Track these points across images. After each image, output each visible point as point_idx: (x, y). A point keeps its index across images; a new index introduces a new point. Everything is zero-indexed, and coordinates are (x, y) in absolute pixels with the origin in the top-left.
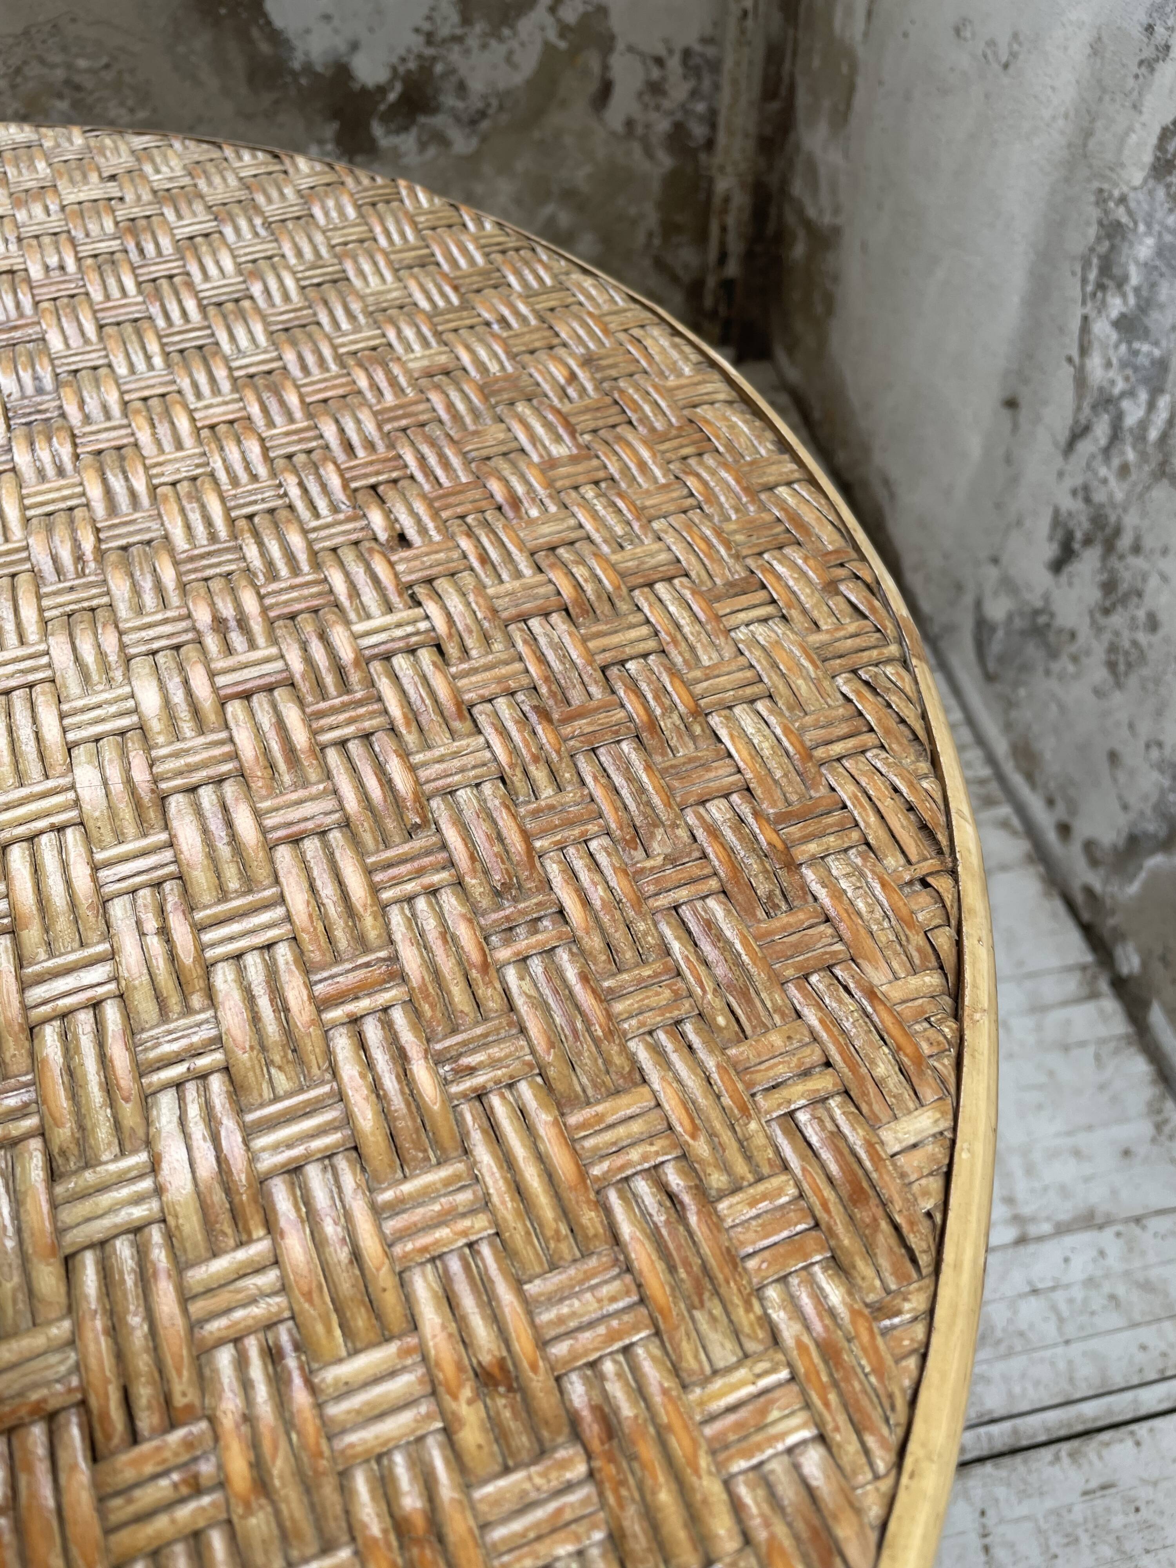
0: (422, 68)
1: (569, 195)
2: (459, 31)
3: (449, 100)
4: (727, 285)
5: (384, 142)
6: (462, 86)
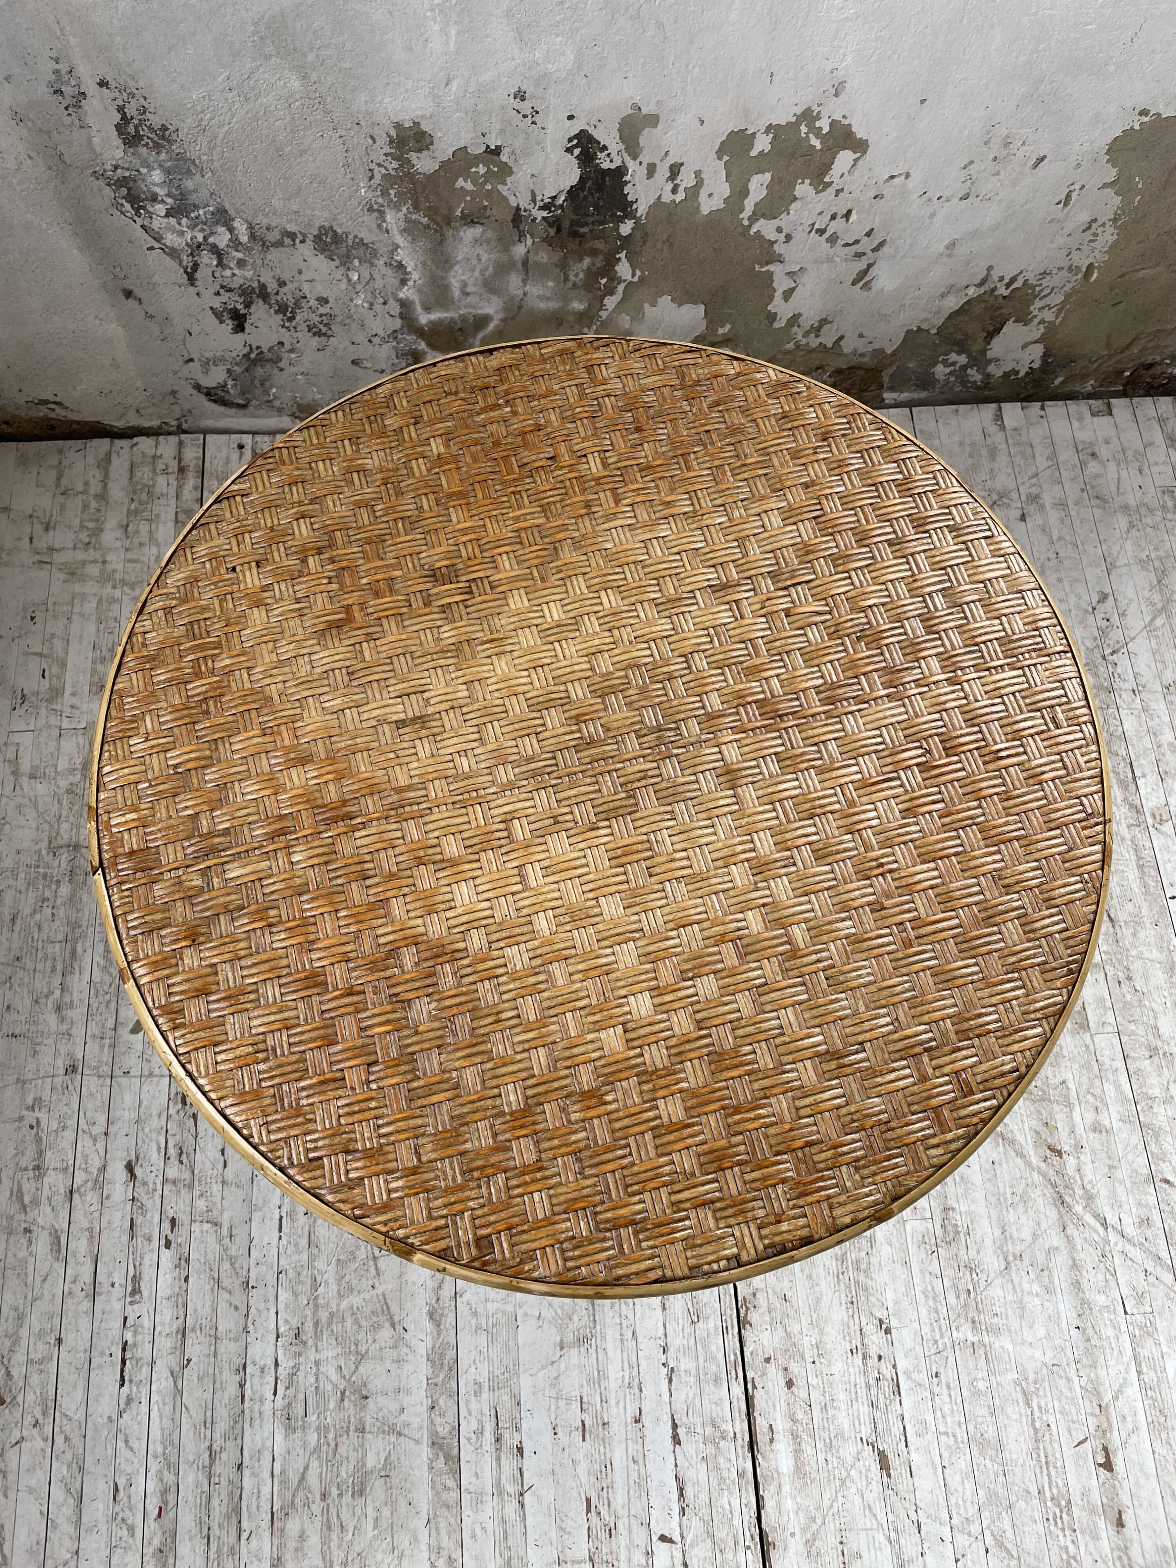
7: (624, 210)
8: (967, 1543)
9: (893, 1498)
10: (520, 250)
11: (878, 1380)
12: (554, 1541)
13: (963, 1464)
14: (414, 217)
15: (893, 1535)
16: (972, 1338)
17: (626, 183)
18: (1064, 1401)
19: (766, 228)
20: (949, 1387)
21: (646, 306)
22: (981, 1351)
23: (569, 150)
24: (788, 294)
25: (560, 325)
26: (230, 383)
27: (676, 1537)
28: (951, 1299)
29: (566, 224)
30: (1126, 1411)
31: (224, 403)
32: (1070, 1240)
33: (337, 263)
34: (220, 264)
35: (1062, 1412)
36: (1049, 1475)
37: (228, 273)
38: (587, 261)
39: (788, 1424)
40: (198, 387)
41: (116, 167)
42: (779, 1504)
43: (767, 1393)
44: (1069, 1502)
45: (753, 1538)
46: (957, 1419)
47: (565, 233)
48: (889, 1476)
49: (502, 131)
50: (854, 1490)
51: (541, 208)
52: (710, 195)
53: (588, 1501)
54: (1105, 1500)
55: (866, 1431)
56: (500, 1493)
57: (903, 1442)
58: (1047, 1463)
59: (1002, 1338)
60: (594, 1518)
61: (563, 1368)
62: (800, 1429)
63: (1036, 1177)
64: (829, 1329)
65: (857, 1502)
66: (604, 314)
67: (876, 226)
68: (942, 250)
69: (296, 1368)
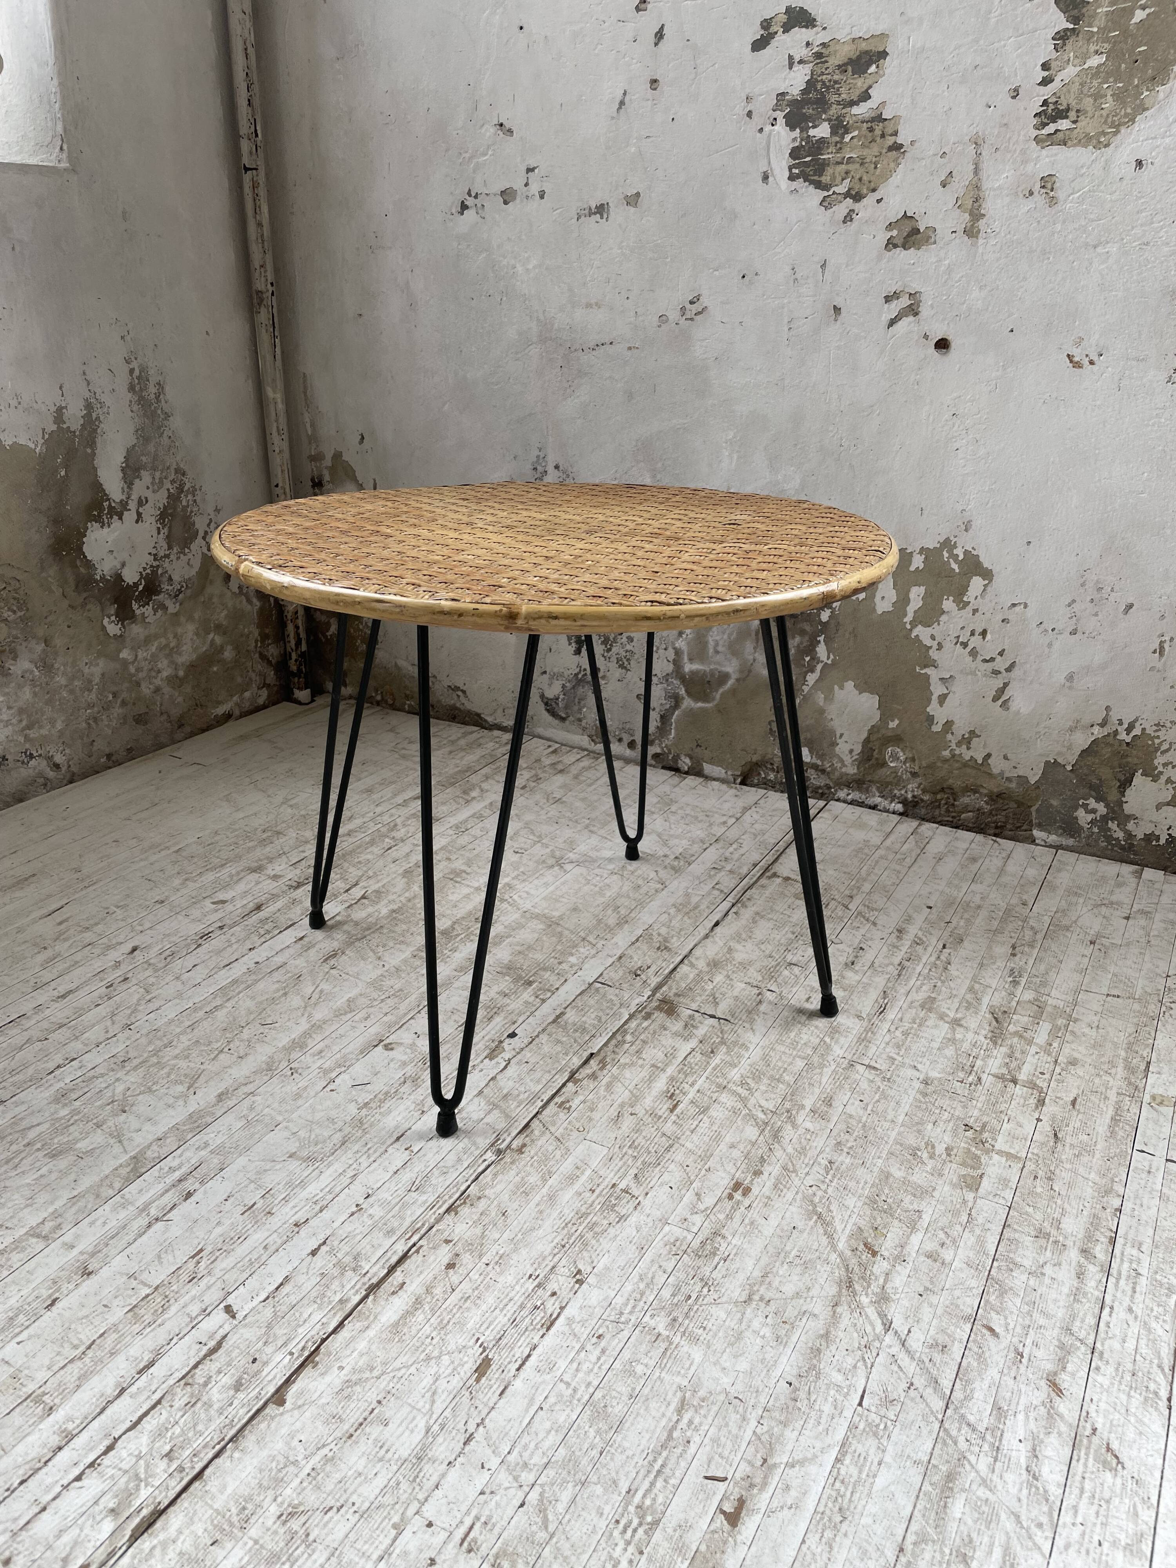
0: (152, 571)
1: (218, 627)
2: (167, 553)
3: (165, 587)
4: (302, 655)
5: (138, 612)
6: (170, 579)
8: (507, 1485)
9: (466, 1400)
11: (536, 1308)
12: (144, 1261)
13: (563, 1417)
15: (436, 1427)
16: (661, 1328)
18: (724, 1431)
19: (922, 633)
20: (603, 1351)
21: (836, 687)
22: (664, 1345)
24: (942, 699)
26: (562, 697)
27: (239, 1316)
28: (666, 1293)
30: (795, 1483)
32: (835, 1317)
35: (715, 1441)
36: (652, 1484)
39: (421, 1291)
40: (542, 696)
42: (353, 1339)
43: (423, 1262)
44: (656, 1523)
45: (303, 1349)
46: (591, 1378)
48: (478, 1380)
50: (433, 1371)
52: (883, 598)
53: (201, 1250)
54: (703, 1548)
55: (488, 1337)
56: (143, 1210)
57: (517, 1365)
58: (659, 1472)
59: (696, 1348)
60: (191, 1264)
61: (278, 1167)
62: (428, 1299)
63: (833, 1257)
64: (524, 1252)
65: (427, 1381)
66: (806, 689)
67: (1006, 647)
68: (1063, 681)
69: (102, 1075)
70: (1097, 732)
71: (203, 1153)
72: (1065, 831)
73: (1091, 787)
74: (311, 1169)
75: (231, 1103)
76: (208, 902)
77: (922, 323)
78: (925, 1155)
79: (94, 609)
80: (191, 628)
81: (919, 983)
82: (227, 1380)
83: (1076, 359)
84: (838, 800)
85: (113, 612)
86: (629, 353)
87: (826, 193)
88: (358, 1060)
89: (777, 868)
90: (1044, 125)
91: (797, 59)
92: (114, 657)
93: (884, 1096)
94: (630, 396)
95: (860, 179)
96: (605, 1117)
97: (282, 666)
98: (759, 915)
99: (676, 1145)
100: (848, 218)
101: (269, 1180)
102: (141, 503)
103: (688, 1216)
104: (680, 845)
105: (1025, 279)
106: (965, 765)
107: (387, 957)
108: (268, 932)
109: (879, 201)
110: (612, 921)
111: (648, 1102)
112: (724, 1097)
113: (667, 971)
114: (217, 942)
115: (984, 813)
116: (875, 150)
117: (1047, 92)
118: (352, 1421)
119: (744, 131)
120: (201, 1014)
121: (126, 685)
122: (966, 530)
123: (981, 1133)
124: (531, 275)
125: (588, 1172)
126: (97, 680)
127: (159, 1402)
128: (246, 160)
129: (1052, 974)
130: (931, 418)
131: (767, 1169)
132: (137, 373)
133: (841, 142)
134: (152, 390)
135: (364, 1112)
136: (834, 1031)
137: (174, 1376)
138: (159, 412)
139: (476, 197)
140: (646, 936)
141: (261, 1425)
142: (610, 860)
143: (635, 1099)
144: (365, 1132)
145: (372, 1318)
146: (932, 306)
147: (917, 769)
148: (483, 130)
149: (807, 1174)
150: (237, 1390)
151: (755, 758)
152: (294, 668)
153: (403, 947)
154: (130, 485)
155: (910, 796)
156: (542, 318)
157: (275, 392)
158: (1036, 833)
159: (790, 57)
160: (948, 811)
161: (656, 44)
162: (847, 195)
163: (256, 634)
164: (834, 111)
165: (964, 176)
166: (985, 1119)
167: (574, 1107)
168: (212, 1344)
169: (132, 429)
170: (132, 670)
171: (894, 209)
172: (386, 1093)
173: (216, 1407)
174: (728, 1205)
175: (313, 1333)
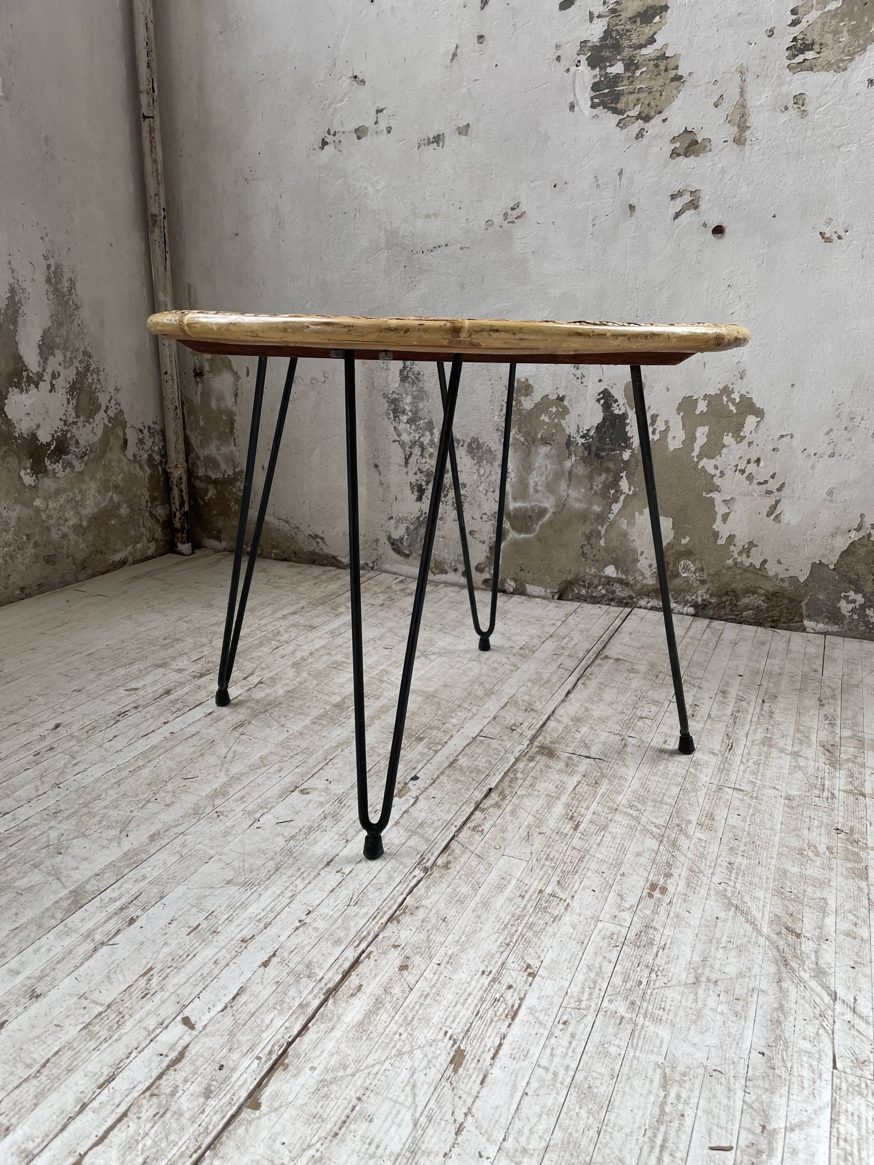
0: (63, 434)
1: (116, 487)
2: (75, 420)
3: (73, 448)
4: (185, 514)
5: (50, 468)
6: (77, 442)
7: (625, 443)
9: (447, 1091)
10: (568, 464)
11: (497, 1000)
12: (94, 982)
13: (550, 1101)
14: (518, 437)
15: (423, 1120)
16: (622, 1011)
17: (627, 424)
19: (707, 464)
20: (573, 1036)
21: (637, 513)
22: (630, 1027)
23: (598, 400)
24: (725, 517)
25: (585, 521)
26: (406, 537)
27: (199, 1026)
28: (617, 980)
29: (594, 449)
30: (800, 1148)
31: (398, 550)
32: (783, 993)
33: (475, 462)
34: (422, 455)
35: (709, 1112)
36: (659, 1159)
37: (424, 461)
38: (604, 476)
39: (379, 991)
40: (389, 538)
41: (394, 392)
42: (319, 1040)
43: (376, 965)
45: (270, 1052)
46: (568, 1061)
47: (593, 454)
48: (455, 1071)
49: (566, 387)
50: (408, 1065)
51: (582, 437)
52: (674, 437)
53: (151, 969)
55: (455, 1030)
56: (88, 936)
57: (491, 1054)
58: (662, 1147)
59: (661, 1028)
60: (142, 982)
61: (217, 892)
62: (388, 999)
63: (762, 940)
64: (471, 952)
65: (405, 1075)
66: (611, 516)
67: (777, 471)
68: (824, 496)
69: (36, 825)
70: (854, 536)
71: (142, 884)
72: (830, 620)
73: (851, 582)
74: (249, 892)
75: (164, 842)
76: (121, 690)
77: (702, 214)
78: (811, 854)
79: (13, 462)
80: (93, 485)
81: (753, 727)
82: (195, 1088)
83: (827, 236)
84: (640, 607)
85: (28, 465)
86: (462, 252)
87: (621, 117)
88: (278, 803)
89: (606, 652)
90: (795, 56)
91: (596, 14)
92: (28, 504)
93: (756, 810)
94: (462, 287)
95: (649, 105)
96: (517, 837)
97: (168, 524)
98: (602, 686)
99: (588, 857)
100: (640, 135)
101: (210, 904)
102: (55, 376)
103: (616, 914)
104: (522, 640)
105: (784, 175)
106: (746, 570)
107: (289, 724)
108: (179, 710)
109: (664, 121)
110: (480, 693)
111: (552, 823)
112: (618, 817)
113: (538, 726)
114: (133, 718)
115: (762, 610)
116: (660, 81)
117: (796, 31)
118: (334, 1119)
119: (555, 72)
120: (125, 773)
121: (38, 529)
122: (741, 378)
123: (851, 835)
124: (380, 194)
125: (514, 882)
126: (14, 523)
127: (125, 1115)
128: (145, 110)
129: (860, 718)
130: (710, 290)
131: (675, 872)
132: (53, 268)
133: (633, 77)
134: (66, 284)
135: (292, 843)
136: (696, 764)
137: (137, 1088)
138: (71, 303)
139: (334, 135)
140: (512, 701)
141: (239, 1130)
142: (466, 651)
143: (540, 822)
144: (296, 859)
145: (335, 1019)
146: (709, 200)
147: (705, 577)
148: (341, 82)
149: (713, 874)
150: (207, 1097)
151: (570, 577)
152: (178, 525)
153: (301, 717)
154: (45, 360)
155: (700, 600)
156: (389, 228)
157: (165, 296)
158: (807, 623)
159: (591, 13)
160: (732, 610)
161: (482, 8)
162: (639, 117)
163: (147, 496)
164: (627, 52)
165: (732, 96)
166: (850, 824)
167: (486, 830)
168: (173, 1055)
169: (48, 315)
170: (44, 516)
171: (676, 126)
172: (310, 828)
173: (187, 1115)
174: (651, 902)
175: (279, 1036)
